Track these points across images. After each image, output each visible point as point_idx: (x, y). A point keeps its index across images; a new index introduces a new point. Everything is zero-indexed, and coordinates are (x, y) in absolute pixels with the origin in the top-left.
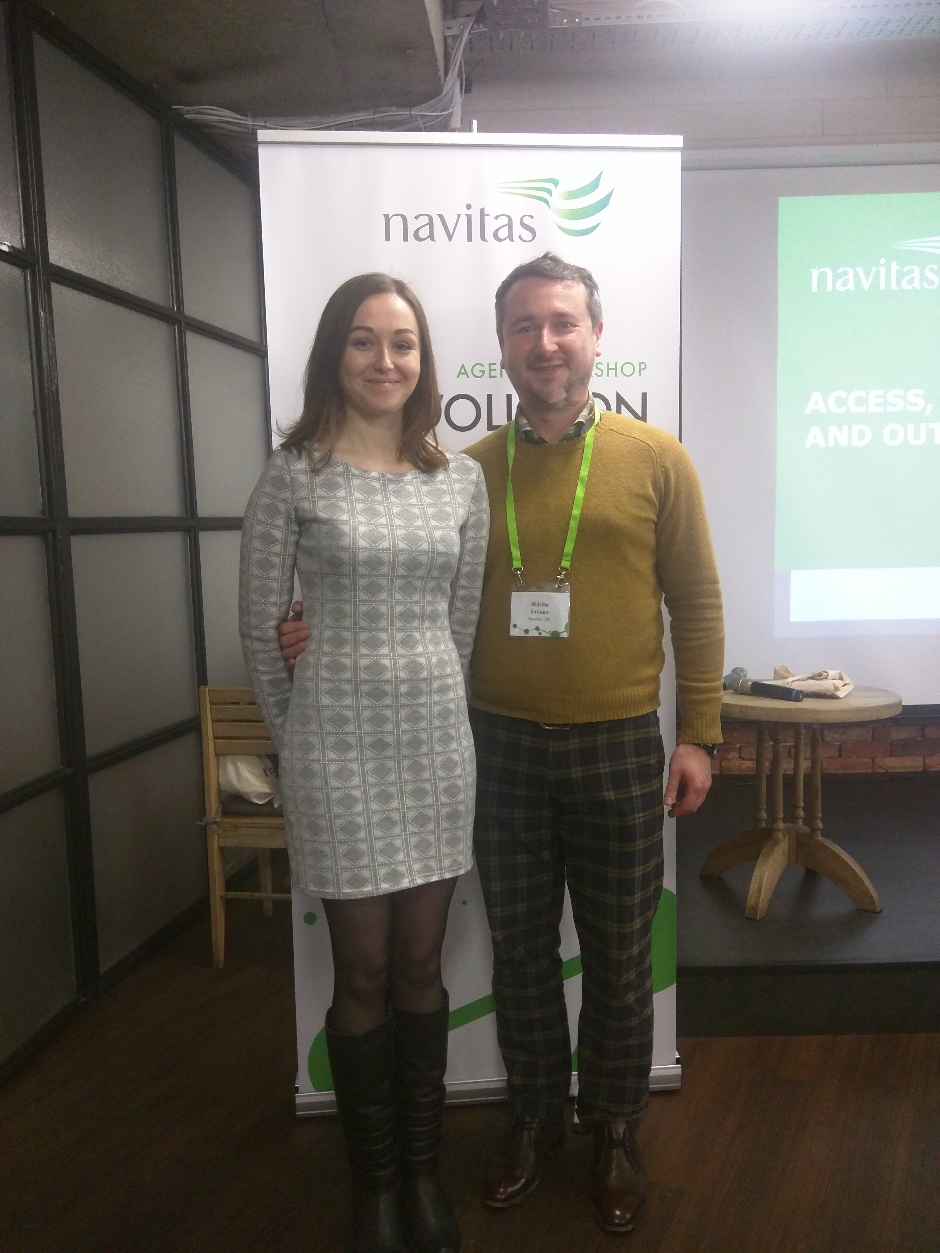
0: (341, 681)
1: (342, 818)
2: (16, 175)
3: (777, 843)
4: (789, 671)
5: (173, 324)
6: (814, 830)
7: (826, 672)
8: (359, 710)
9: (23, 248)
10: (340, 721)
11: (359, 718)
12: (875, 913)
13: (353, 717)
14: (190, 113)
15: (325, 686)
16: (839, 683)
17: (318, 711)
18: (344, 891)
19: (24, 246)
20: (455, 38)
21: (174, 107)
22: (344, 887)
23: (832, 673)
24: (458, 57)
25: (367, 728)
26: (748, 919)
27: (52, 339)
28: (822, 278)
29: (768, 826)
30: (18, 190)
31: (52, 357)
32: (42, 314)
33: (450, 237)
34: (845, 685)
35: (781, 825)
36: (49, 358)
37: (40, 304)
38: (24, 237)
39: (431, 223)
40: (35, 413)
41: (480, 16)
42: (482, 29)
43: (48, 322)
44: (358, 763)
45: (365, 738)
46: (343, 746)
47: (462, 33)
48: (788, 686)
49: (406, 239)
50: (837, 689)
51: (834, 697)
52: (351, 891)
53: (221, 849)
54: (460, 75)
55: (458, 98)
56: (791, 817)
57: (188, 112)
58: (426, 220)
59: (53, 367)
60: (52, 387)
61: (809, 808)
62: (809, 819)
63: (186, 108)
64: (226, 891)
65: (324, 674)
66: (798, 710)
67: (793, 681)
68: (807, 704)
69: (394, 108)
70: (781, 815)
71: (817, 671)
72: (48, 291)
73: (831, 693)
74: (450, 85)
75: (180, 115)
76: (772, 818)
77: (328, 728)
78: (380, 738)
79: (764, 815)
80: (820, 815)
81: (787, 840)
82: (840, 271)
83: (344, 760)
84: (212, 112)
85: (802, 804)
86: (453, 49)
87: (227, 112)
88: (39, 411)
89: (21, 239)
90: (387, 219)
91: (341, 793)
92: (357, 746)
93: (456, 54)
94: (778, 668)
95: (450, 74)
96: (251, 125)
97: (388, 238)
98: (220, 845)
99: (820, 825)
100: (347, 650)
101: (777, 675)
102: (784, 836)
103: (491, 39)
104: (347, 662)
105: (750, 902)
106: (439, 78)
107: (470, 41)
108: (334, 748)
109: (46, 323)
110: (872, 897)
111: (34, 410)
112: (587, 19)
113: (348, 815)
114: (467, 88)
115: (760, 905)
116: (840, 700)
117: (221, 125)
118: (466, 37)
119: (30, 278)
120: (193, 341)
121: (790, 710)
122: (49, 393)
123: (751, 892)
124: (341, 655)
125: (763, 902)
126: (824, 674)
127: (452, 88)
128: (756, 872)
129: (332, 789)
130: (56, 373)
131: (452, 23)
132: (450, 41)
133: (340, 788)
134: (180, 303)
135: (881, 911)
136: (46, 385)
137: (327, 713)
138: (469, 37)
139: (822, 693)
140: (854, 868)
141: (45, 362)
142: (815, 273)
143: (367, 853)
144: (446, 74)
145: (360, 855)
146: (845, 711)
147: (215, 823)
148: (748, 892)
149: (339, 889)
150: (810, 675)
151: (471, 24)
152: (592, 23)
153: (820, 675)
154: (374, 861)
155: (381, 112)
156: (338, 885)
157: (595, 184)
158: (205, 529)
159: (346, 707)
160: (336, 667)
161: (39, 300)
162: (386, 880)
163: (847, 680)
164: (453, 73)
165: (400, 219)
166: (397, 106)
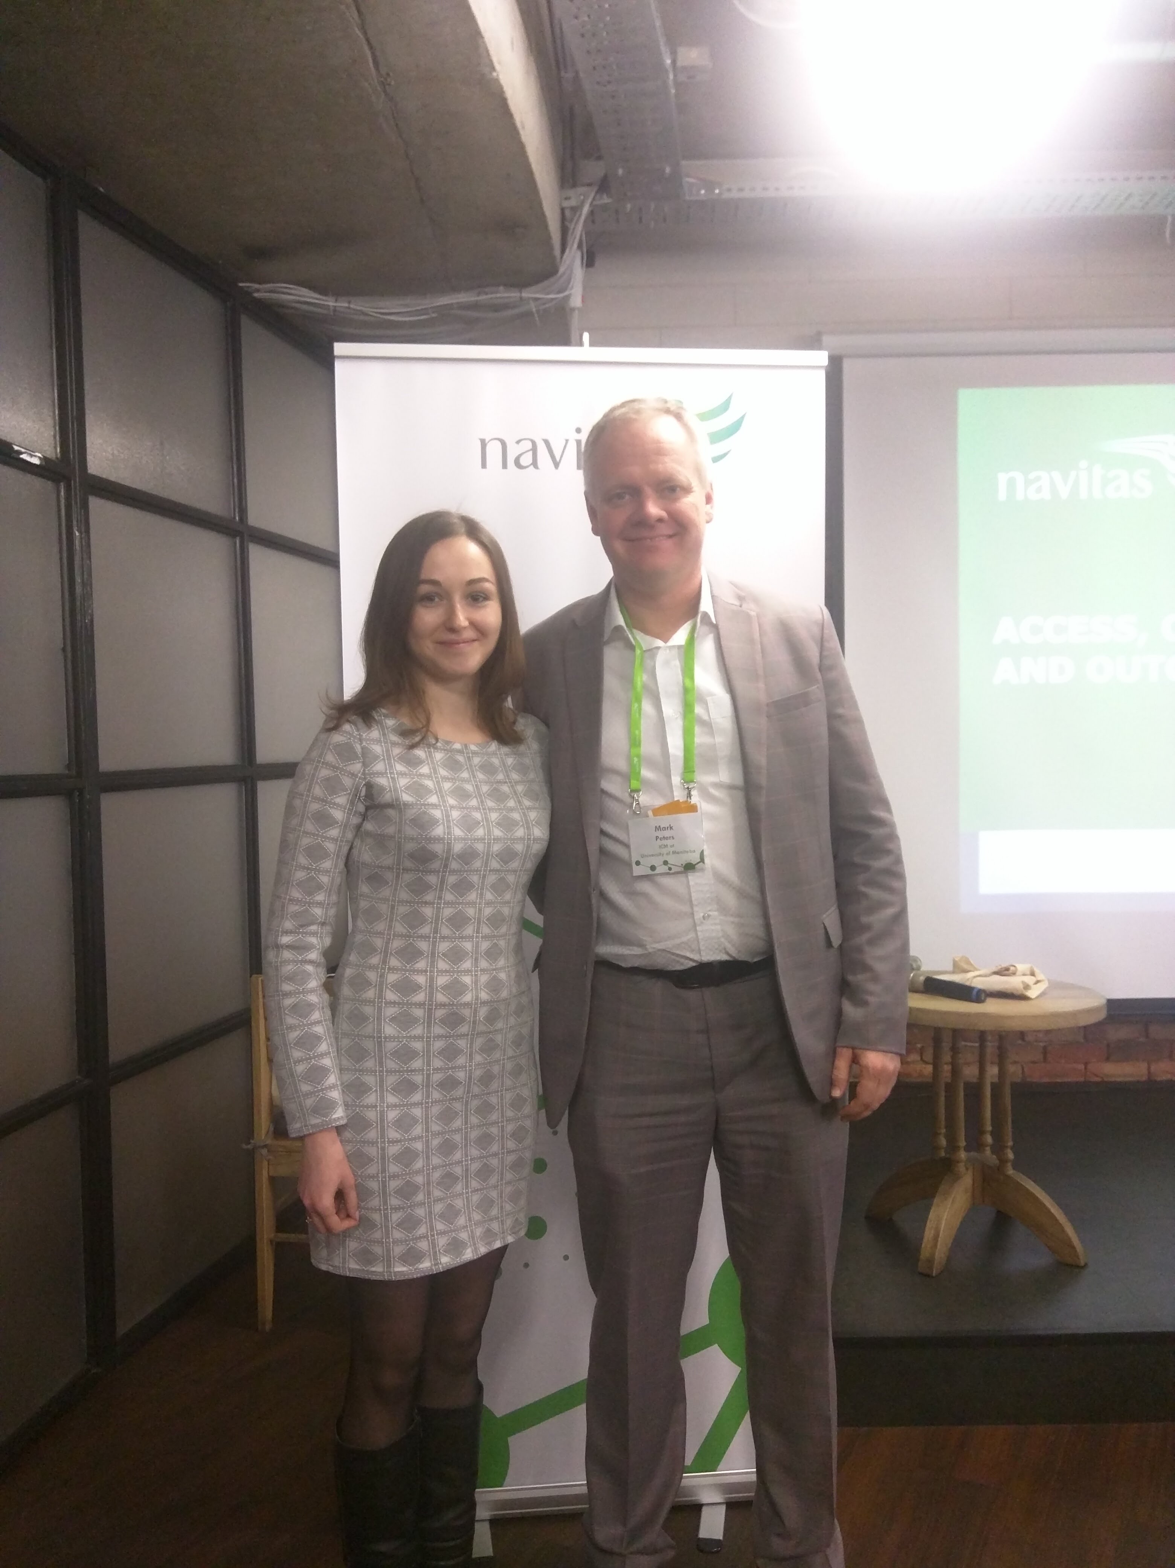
0: (411, 1004)
1: (398, 1178)
2: (52, 375)
3: (957, 1178)
4: (971, 964)
5: (234, 536)
6: (1003, 1161)
7: (1014, 966)
8: (430, 1041)
9: (57, 458)
10: (405, 1054)
11: (428, 1051)
12: (1078, 1267)
13: (422, 1050)
14: (262, 292)
15: (390, 1011)
16: (1030, 980)
17: (380, 1043)
18: (396, 1269)
19: (59, 456)
20: (575, 210)
21: (241, 285)
22: (397, 1264)
23: (1021, 967)
24: (578, 231)
25: (437, 1063)
26: (921, 1274)
27: (88, 562)
28: (1011, 483)
29: (948, 1156)
30: (53, 390)
31: (87, 584)
32: (77, 534)
33: (556, 465)
34: (1038, 982)
35: (963, 1155)
36: (84, 584)
37: (75, 523)
38: (58, 446)
39: (534, 449)
40: (64, 650)
41: (604, 186)
42: (606, 200)
43: (84, 544)
44: (422, 1108)
45: (434, 1075)
46: (406, 1087)
47: (582, 203)
48: (968, 984)
49: (505, 466)
50: (1027, 987)
51: (1023, 998)
52: (404, 1269)
53: (272, 1179)
54: (580, 246)
55: (579, 272)
56: (975, 1144)
57: (258, 291)
58: (529, 445)
59: (88, 596)
60: (85, 620)
61: (997, 1134)
62: (998, 1148)
63: (257, 286)
64: (277, 1232)
65: (390, 996)
66: (978, 1015)
67: (975, 977)
68: (991, 1007)
69: (501, 288)
70: (962, 1143)
71: (1005, 965)
72: (85, 506)
73: (1020, 993)
74: (568, 262)
75: (248, 293)
76: (953, 1146)
77: (391, 1064)
78: (450, 1074)
79: (943, 1142)
80: (1010, 1143)
81: (970, 1173)
82: (1032, 476)
83: (407, 1105)
84: (288, 291)
85: (989, 1128)
86: (571, 220)
87: (304, 291)
88: (69, 648)
89: (55, 448)
90: (484, 444)
91: (400, 1147)
92: (423, 1086)
93: (574, 229)
94: (957, 959)
95: (567, 251)
96: (333, 306)
97: (484, 465)
98: (271, 1175)
99: (1011, 1155)
100: (421, 964)
101: (957, 968)
102: (967, 1169)
103: (617, 212)
104: (421, 979)
105: (925, 1253)
106: (554, 258)
107: (592, 213)
108: (396, 1090)
109: (82, 545)
110: (1074, 1248)
111: (62, 646)
112: (729, 190)
113: (406, 1174)
114: (590, 261)
115: (937, 1256)
116: (1030, 1002)
117: (298, 305)
118: (586, 209)
119: (64, 493)
120: (256, 553)
121: (968, 1015)
122: (81, 627)
123: (925, 1240)
124: (414, 971)
125: (941, 1253)
126: (1012, 968)
127: (570, 268)
128: (932, 1215)
129: (389, 1142)
130: (90, 603)
131: (571, 193)
132: (568, 213)
133: (400, 1141)
134: (243, 511)
135: (1086, 1265)
136: (79, 618)
137: (390, 1046)
138: (591, 209)
139: (1009, 991)
140: (1053, 1210)
141: (78, 589)
142: (1003, 478)
143: (424, 1220)
144: (563, 251)
145: (417, 1223)
146: (1035, 1017)
147: (265, 1146)
148: (922, 1239)
149: (389, 1266)
150: (995, 969)
151: (593, 195)
152: (735, 195)
153: (1007, 969)
154: (432, 1229)
155: (487, 294)
156: (388, 1261)
157: (725, 407)
158: (265, 778)
159: (415, 1037)
160: (406, 987)
161: (74, 516)
162: (447, 1252)
163: (1040, 976)
164: (571, 248)
165: (499, 445)
166: (505, 285)
